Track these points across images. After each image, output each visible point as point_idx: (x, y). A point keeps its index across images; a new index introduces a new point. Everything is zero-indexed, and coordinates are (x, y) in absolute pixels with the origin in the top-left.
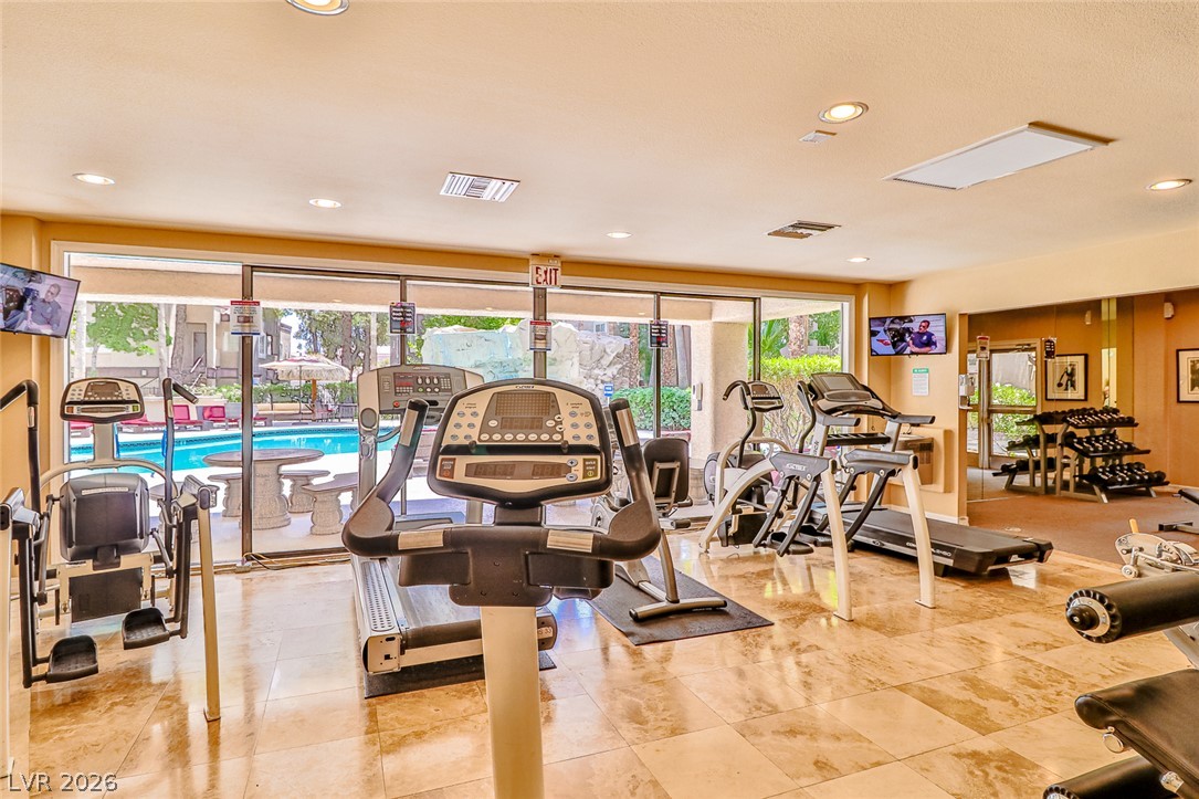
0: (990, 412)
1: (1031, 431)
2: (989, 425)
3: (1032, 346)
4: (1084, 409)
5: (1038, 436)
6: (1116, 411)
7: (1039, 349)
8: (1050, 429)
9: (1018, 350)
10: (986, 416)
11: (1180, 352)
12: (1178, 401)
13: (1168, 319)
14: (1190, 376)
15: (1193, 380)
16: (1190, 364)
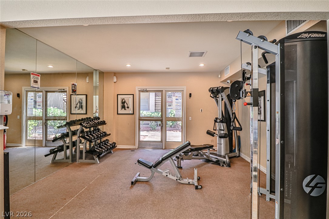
0: (46, 120)
1: (65, 130)
2: (46, 126)
3: (65, 90)
4: (87, 118)
5: (68, 133)
6: (99, 118)
7: (68, 92)
8: (73, 128)
9: (59, 92)
10: (44, 121)
11: (118, 95)
12: (118, 114)
13: (115, 82)
14: (121, 104)
15: (122, 106)
16: (121, 100)
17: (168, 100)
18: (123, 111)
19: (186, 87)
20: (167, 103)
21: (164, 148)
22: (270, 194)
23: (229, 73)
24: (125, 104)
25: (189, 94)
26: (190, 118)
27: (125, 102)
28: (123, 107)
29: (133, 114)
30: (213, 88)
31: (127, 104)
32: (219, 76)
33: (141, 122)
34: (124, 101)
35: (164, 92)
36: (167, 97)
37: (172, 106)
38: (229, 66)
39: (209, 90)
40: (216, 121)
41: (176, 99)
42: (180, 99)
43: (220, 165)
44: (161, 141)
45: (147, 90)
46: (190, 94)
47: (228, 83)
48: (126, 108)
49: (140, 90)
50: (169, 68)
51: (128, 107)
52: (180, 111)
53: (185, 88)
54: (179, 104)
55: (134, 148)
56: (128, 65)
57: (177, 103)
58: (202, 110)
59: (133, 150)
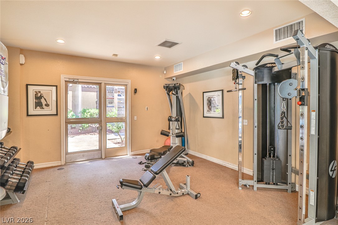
11: (27, 85)
12: (28, 115)
13: (21, 64)
14: (35, 100)
15: (36, 102)
16: (34, 93)
17: (108, 95)
18: (39, 111)
19: (130, 80)
20: (107, 100)
21: (103, 157)
22: (257, 184)
23: (182, 70)
24: (43, 100)
25: (134, 90)
26: (135, 117)
27: (41, 97)
28: (38, 104)
29: (57, 115)
30: (169, 85)
31: (45, 99)
32: (165, 72)
33: (69, 126)
34: (39, 95)
35: (103, 85)
36: (107, 91)
37: (113, 104)
38: (182, 63)
39: (164, 87)
40: (170, 120)
41: (119, 95)
42: (123, 95)
43: (185, 166)
44: (100, 149)
45: (79, 80)
46: (136, 90)
47: (174, 80)
48: (44, 106)
49: (68, 80)
50: (116, 55)
51: (47, 105)
52: (123, 110)
53: (129, 82)
54: (121, 101)
55: (60, 164)
56: (61, 41)
57: (120, 99)
58: (147, 108)
59: (60, 167)
